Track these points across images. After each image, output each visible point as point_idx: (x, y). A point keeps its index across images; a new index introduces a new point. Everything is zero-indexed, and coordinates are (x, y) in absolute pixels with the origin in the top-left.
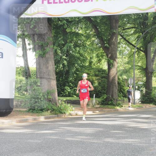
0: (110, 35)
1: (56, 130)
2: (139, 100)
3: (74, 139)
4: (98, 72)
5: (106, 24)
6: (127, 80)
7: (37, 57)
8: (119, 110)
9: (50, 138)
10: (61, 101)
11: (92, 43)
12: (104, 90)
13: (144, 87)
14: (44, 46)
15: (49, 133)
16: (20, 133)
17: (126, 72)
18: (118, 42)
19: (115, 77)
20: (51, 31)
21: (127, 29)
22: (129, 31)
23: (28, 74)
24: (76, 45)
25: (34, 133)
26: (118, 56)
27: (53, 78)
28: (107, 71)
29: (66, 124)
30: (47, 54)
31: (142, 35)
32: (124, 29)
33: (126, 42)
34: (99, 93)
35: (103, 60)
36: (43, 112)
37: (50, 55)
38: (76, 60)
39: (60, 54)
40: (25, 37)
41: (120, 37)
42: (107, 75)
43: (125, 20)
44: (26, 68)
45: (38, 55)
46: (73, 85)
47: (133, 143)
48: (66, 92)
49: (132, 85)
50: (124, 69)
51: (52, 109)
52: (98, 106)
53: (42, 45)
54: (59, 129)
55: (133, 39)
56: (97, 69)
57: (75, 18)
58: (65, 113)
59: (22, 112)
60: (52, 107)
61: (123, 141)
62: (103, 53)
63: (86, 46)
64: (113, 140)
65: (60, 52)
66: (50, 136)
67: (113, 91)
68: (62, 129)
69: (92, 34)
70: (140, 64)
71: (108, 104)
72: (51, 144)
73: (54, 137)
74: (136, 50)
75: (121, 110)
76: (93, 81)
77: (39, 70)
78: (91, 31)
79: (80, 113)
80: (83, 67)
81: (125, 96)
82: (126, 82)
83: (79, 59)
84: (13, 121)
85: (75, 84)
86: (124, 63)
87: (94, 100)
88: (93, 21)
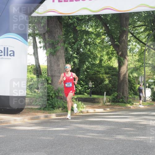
0: (120, 32)
1: (68, 128)
2: (150, 97)
4: (109, 70)
6: (137, 78)
7: (48, 55)
9: (62, 135)
11: (103, 41)
12: (115, 88)
13: (154, 85)
14: (55, 44)
16: (32, 130)
17: (136, 69)
18: (128, 39)
19: (125, 75)
20: (62, 29)
21: (137, 27)
22: (139, 28)
23: (39, 72)
24: (86, 43)
25: (46, 130)
26: (128, 54)
28: (118, 69)
29: (77, 122)
30: (58, 52)
31: (152, 33)
32: (134, 27)
33: (137, 40)
34: (110, 91)
35: (114, 58)
36: (55, 109)
37: (61, 53)
38: (86, 58)
39: (71, 53)
40: (36, 35)
41: (130, 35)
42: (117, 73)
43: (135, 17)
44: (37, 66)
45: (49, 53)
46: (84, 83)
47: (144, 140)
48: (77, 90)
50: (134, 66)
51: (63, 107)
52: (109, 104)
53: (53, 44)
54: (71, 126)
55: (143, 37)
56: (107, 67)
57: (85, 16)
59: (33, 109)
60: (63, 104)
61: (135, 139)
63: (96, 44)
64: (124, 138)
65: (71, 50)
66: (62, 134)
67: (123, 89)
68: (74, 126)
69: (102, 32)
70: (150, 62)
71: (119, 102)
72: (63, 141)
73: (66, 134)
74: (147, 48)
75: (132, 108)
76: (104, 79)
77: (50, 68)
78: (101, 29)
79: (91, 110)
80: (94, 65)
81: (136, 94)
82: (137, 80)
83: (89, 57)
84: (25, 118)
85: (86, 82)
86: (135, 61)
87: (105, 97)
88: (103, 19)
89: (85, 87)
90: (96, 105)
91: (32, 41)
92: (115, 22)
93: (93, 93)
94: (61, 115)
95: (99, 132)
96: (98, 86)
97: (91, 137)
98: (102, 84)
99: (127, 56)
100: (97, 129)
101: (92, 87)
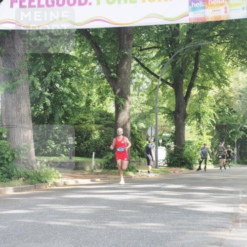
0: (120, 58)
2: (164, 161)
4: (100, 117)
5: (113, 41)
6: (145, 130)
7: (3, 92)
8: (133, 178)
9: (21, 222)
10: (41, 163)
11: (92, 72)
13: (171, 142)
14: (13, 75)
15: (20, 213)
17: (143, 117)
18: (132, 69)
19: (126, 125)
21: (146, 49)
22: (150, 52)
24: (65, 74)
26: (132, 92)
27: (27, 126)
28: (114, 115)
29: (47, 200)
30: (18, 88)
31: (169, 60)
32: (141, 50)
33: (145, 70)
34: (102, 150)
35: (108, 98)
36: (12, 180)
37: (24, 90)
38: (65, 97)
39: (40, 89)
41: (135, 62)
42: (114, 122)
43: (143, 35)
45: (3, 89)
47: (153, 228)
49: (153, 138)
50: (141, 112)
51: (26, 176)
52: (100, 171)
53: (11, 74)
54: (37, 207)
55: (155, 67)
56: (98, 112)
58: (46, 182)
60: (25, 173)
61: (138, 227)
62: (109, 87)
63: (80, 76)
64: (121, 225)
65: (40, 84)
68: (42, 207)
69: (91, 57)
70: (165, 105)
72: (23, 231)
73: (28, 219)
74: (160, 83)
75: (136, 177)
76: (92, 131)
77: (6, 113)
78: (89, 52)
79: (71, 182)
81: (142, 156)
82: (144, 133)
83: (70, 96)
86: (141, 103)
87: (93, 161)
88: (92, 37)
90: (78, 174)
92: (112, 41)
94: (22, 190)
95: (81, 216)
97: (68, 224)
98: (89, 139)
99: (130, 95)
100: (78, 212)
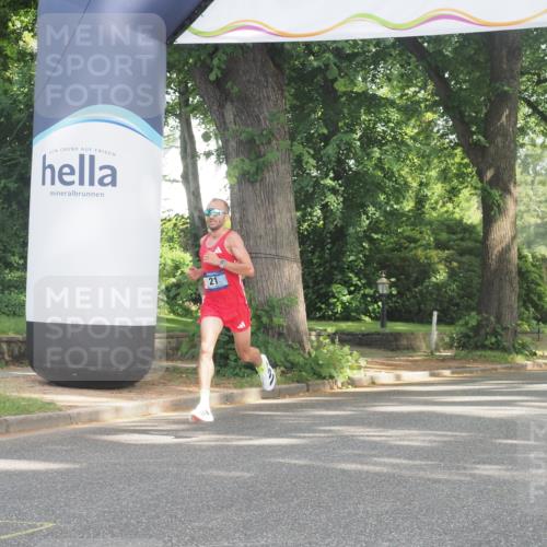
0: (490, 101)
1: (305, 437)
3: (366, 468)
4: (448, 233)
7: (235, 180)
9: (283, 465)
10: (319, 335)
11: (427, 132)
12: (470, 296)
14: (258, 142)
18: (519, 125)
19: (507, 249)
20: (282, 90)
24: (369, 139)
25: (228, 446)
26: (519, 176)
27: (289, 255)
28: (480, 229)
29: (338, 416)
30: (268, 171)
32: (539, 82)
34: (452, 308)
35: (466, 193)
37: (282, 174)
38: (368, 190)
39: (315, 173)
40: (192, 112)
41: (525, 110)
42: (478, 245)
43: (543, 47)
44: (196, 219)
45: (236, 173)
46: (360, 280)
48: (334, 304)
50: (539, 221)
51: (288, 365)
52: (448, 353)
53: (251, 141)
54: (315, 432)
56: (443, 223)
57: (366, 42)
58: (332, 377)
59: (182, 373)
60: (286, 356)
62: (466, 166)
63: (403, 143)
64: (503, 473)
65: (314, 162)
66: (283, 458)
67: (500, 301)
68: (325, 431)
69: (426, 100)
71: (484, 347)
72: (288, 483)
73: (296, 459)
75: (529, 367)
76: (430, 264)
77: (241, 227)
78: (421, 89)
79: (386, 377)
80: (394, 215)
81: (544, 319)
83: (380, 188)
84: (152, 404)
85: (366, 276)
86: (541, 202)
87: (435, 331)
88: (430, 54)
89: (365, 296)
90: (401, 359)
91: (178, 133)
92: (473, 64)
93: (393, 315)
94: (279, 394)
95: (412, 453)
96: (409, 290)
97: (385, 470)
98: (423, 282)
99: (515, 183)
100: (406, 443)
101: (390, 296)
